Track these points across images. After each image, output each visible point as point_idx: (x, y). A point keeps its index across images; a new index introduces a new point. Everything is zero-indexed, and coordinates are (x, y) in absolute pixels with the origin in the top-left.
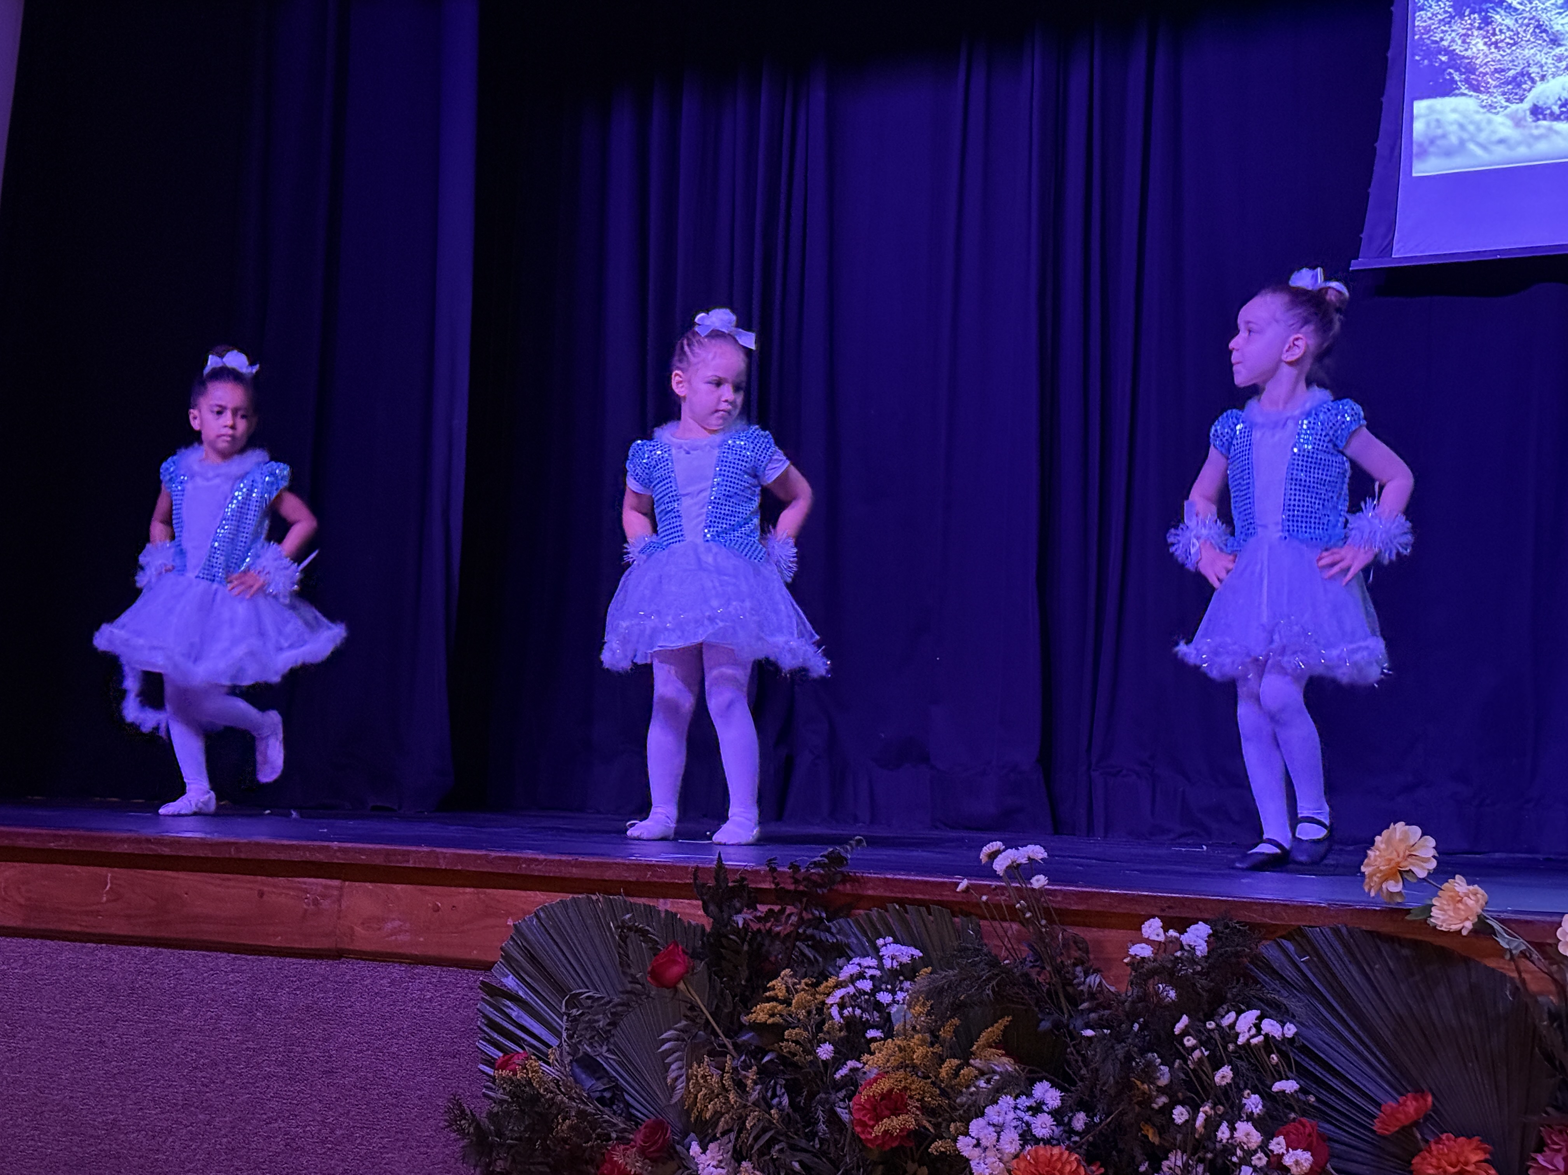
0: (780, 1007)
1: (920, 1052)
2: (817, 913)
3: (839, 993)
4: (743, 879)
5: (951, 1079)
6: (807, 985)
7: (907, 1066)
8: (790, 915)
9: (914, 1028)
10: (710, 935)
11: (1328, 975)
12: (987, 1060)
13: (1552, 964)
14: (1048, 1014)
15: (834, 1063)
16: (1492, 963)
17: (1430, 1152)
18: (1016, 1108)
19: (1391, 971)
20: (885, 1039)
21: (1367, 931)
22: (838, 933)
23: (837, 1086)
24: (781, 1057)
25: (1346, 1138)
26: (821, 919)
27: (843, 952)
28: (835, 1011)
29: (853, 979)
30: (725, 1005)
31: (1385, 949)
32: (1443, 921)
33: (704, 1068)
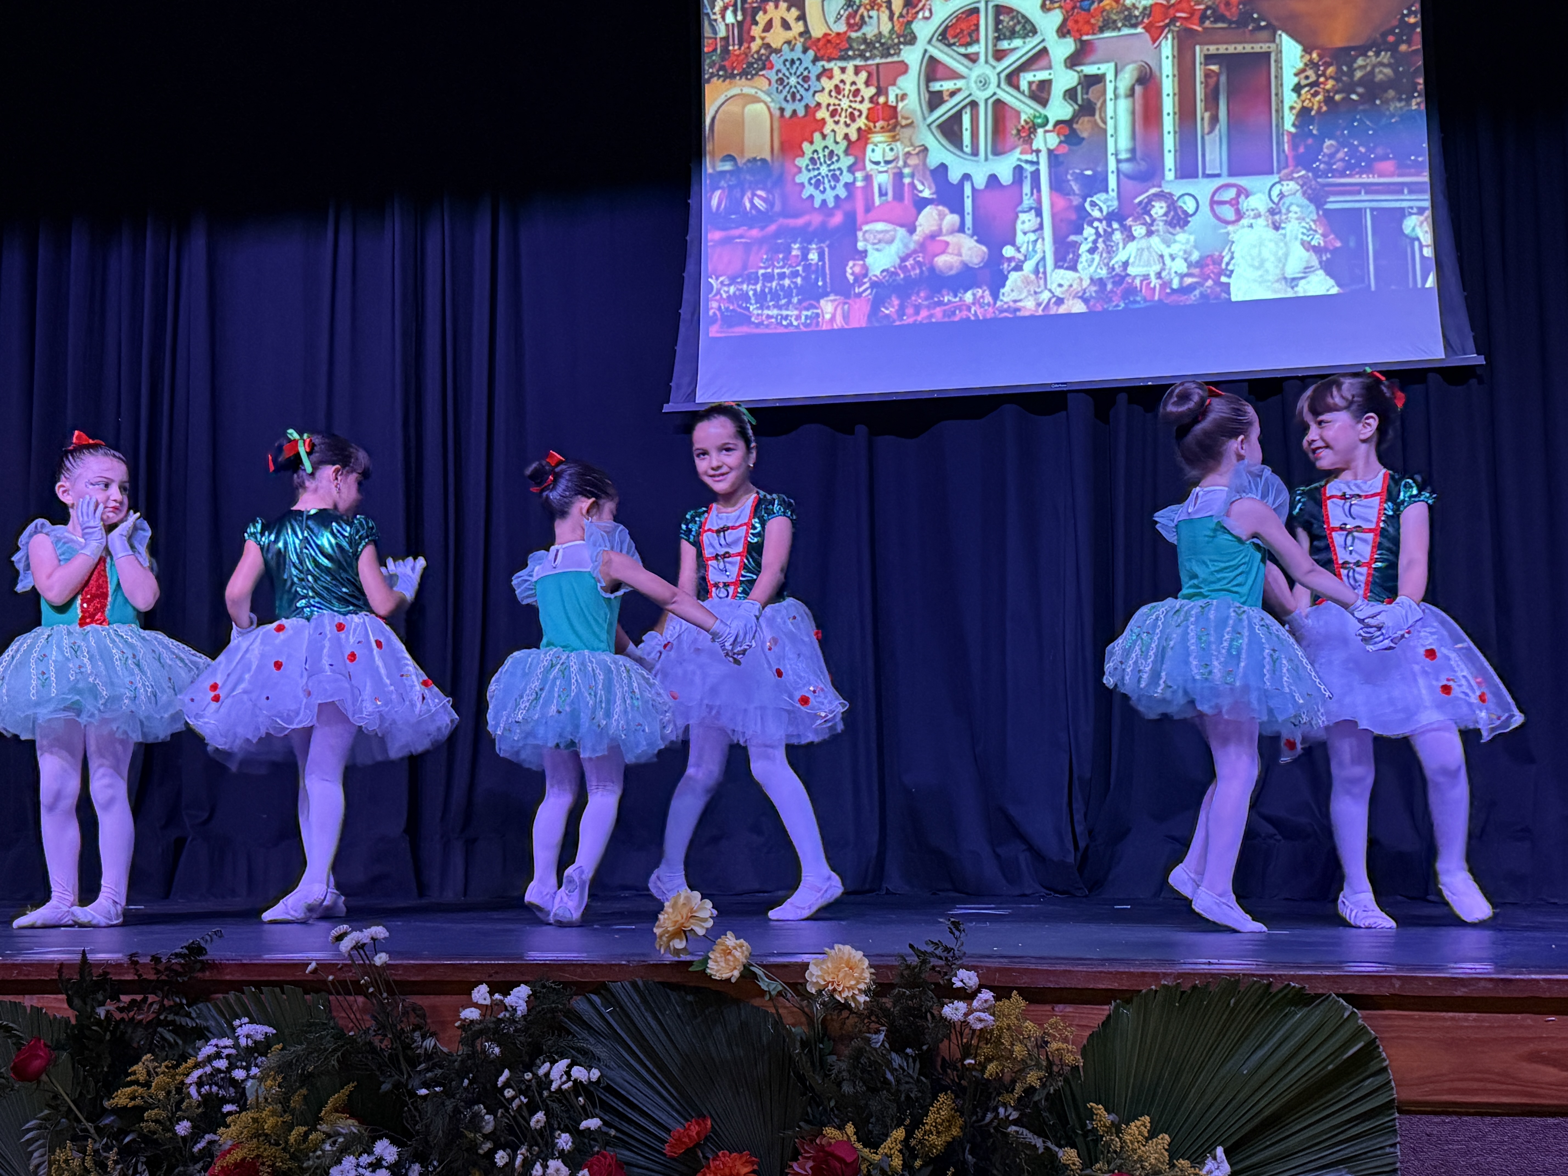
0: (140, 1090)
1: (271, 1121)
2: (178, 1000)
3: (196, 1074)
4: (107, 973)
5: (299, 1144)
6: (167, 1067)
7: (260, 1135)
8: (151, 1004)
9: (266, 1099)
10: (74, 1026)
11: (628, 1022)
12: (332, 1125)
13: (803, 1000)
14: (390, 1076)
15: (192, 1139)
16: (757, 1002)
17: (709, 1167)
18: (358, 1165)
19: (678, 1016)
20: (240, 1113)
21: (659, 983)
22: (198, 1017)
23: (195, 1159)
24: (141, 1135)
25: (642, 1162)
26: (182, 1005)
27: (202, 1034)
28: (193, 1091)
29: (209, 1059)
30: (88, 1092)
31: (673, 996)
32: (717, 971)
33: (67, 1153)
